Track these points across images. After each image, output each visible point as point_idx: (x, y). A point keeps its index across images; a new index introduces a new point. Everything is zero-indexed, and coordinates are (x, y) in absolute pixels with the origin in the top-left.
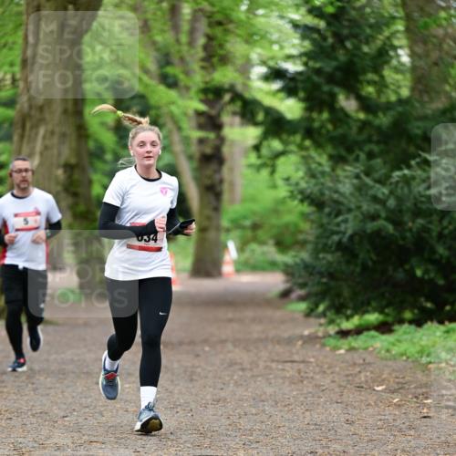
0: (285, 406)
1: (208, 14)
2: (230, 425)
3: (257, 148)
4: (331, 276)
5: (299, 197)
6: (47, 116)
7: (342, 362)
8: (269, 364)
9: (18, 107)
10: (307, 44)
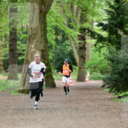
0: (103, 118)
1: (81, 8)
2: (88, 123)
3: (95, 45)
4: (116, 81)
5: (107, 59)
6: (36, 36)
7: (119, 105)
8: (98, 106)
9: (28, 34)
10: (109, 16)
